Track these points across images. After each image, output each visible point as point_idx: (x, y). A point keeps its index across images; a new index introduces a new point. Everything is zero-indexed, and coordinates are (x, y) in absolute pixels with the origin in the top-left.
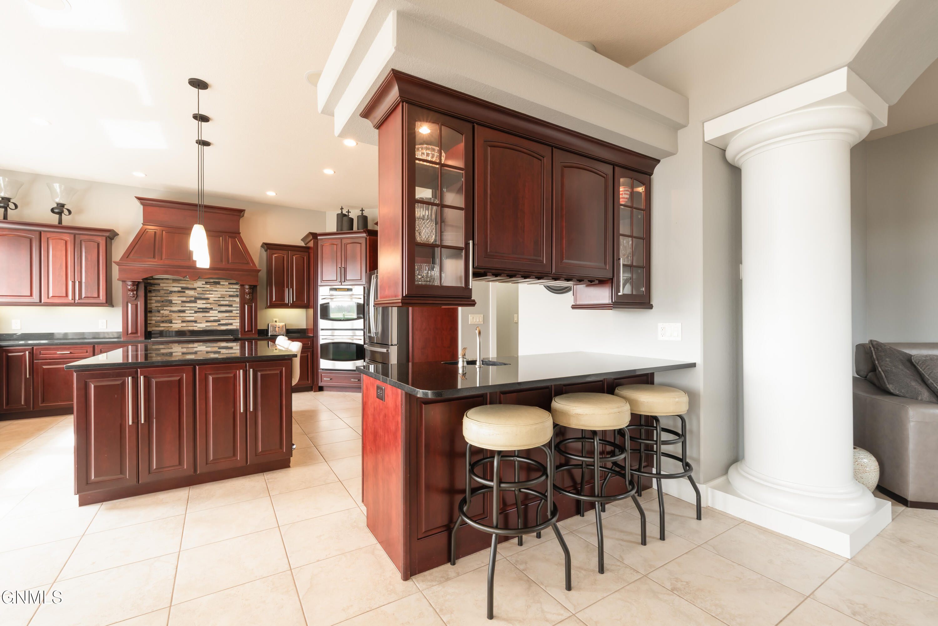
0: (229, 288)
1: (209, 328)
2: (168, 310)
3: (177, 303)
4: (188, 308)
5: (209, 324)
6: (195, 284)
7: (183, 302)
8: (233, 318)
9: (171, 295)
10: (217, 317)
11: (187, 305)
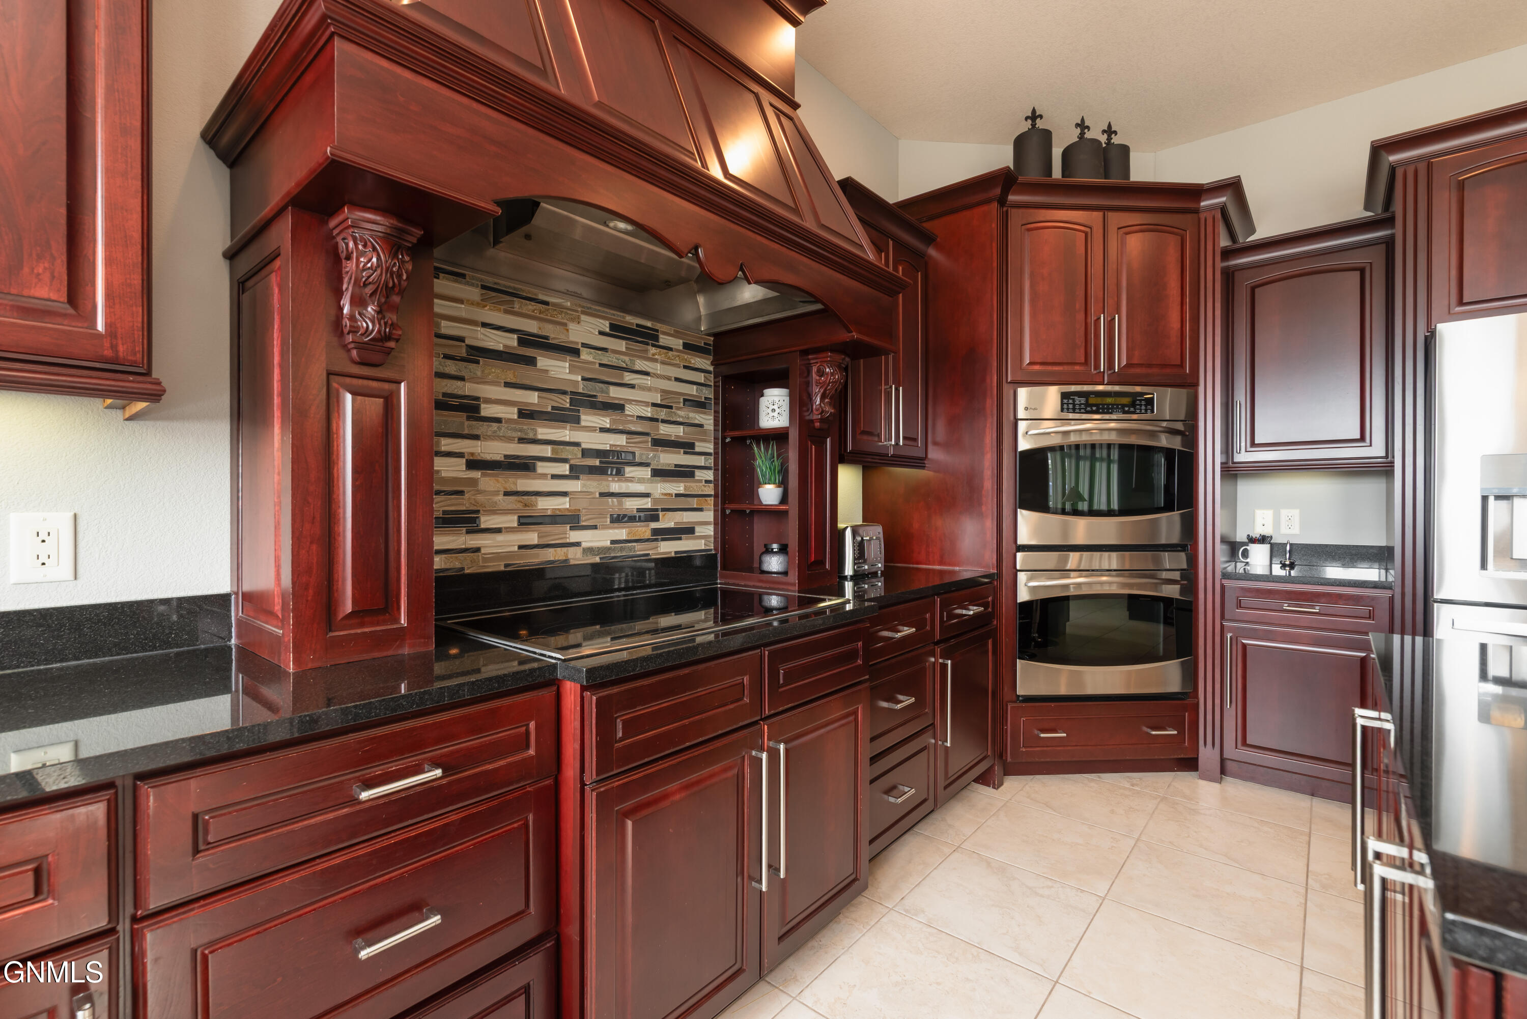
0: (685, 367)
1: (622, 549)
2: (460, 455)
3: (498, 420)
4: (547, 451)
5: (621, 533)
6: (572, 326)
7: (526, 414)
8: (694, 502)
9: (477, 370)
10: (647, 495)
11: (544, 432)
